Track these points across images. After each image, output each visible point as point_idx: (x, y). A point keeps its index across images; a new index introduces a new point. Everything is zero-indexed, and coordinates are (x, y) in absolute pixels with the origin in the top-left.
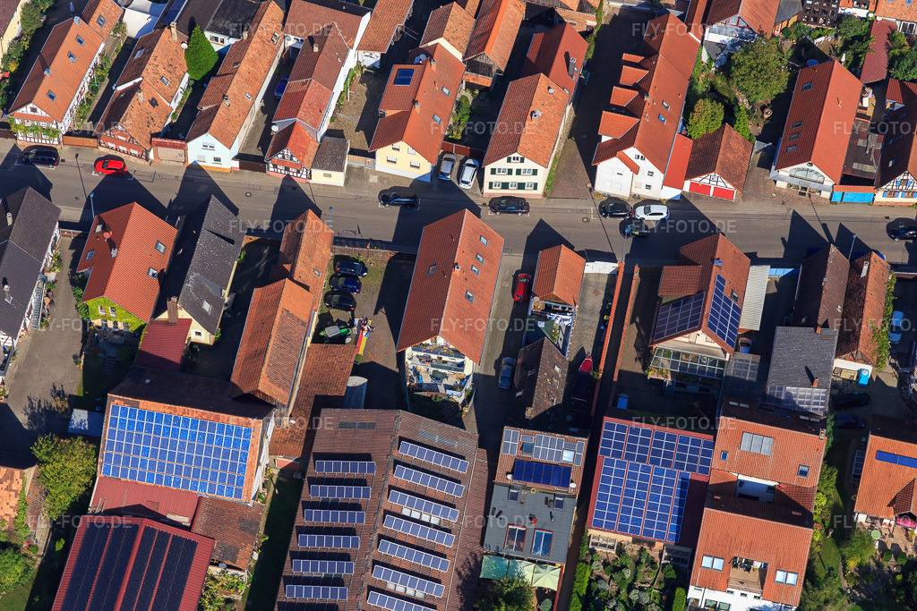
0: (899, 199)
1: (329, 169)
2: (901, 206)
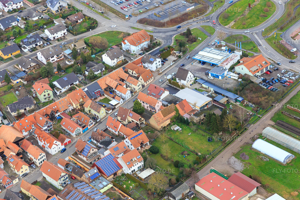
0: (91, 126)
1: (15, 179)
2: (93, 126)
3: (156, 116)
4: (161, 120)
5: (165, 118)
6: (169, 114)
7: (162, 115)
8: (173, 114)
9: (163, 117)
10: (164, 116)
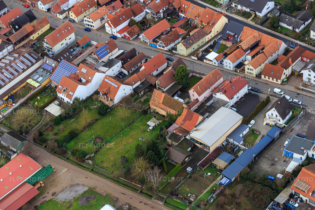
1: (60, 14)
2: (161, 49)
3: (157, 94)
4: (157, 101)
5: (162, 106)
6: (170, 107)
7: (162, 99)
8: (173, 112)
9: (161, 102)
10: (163, 103)
